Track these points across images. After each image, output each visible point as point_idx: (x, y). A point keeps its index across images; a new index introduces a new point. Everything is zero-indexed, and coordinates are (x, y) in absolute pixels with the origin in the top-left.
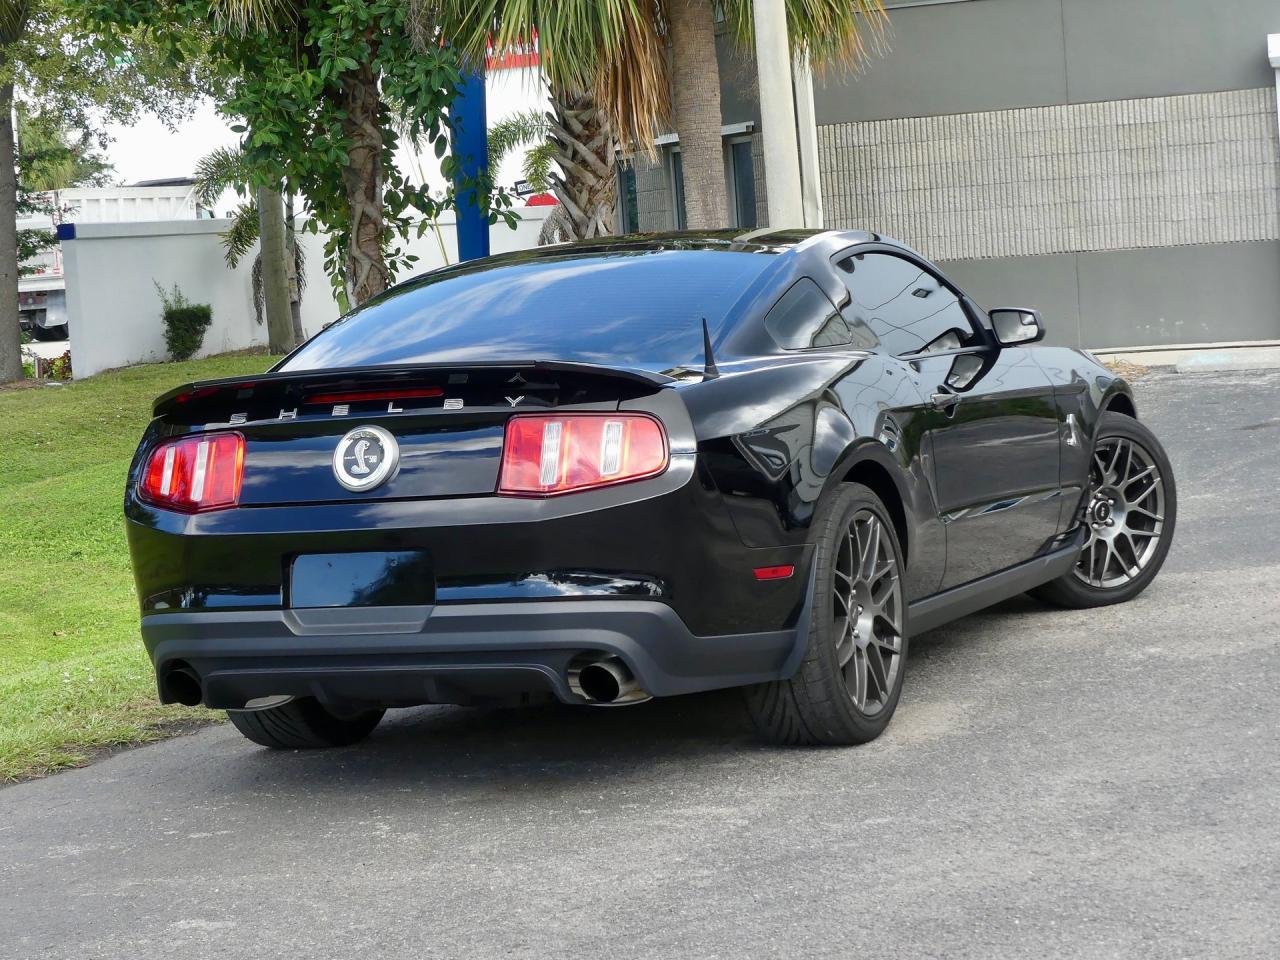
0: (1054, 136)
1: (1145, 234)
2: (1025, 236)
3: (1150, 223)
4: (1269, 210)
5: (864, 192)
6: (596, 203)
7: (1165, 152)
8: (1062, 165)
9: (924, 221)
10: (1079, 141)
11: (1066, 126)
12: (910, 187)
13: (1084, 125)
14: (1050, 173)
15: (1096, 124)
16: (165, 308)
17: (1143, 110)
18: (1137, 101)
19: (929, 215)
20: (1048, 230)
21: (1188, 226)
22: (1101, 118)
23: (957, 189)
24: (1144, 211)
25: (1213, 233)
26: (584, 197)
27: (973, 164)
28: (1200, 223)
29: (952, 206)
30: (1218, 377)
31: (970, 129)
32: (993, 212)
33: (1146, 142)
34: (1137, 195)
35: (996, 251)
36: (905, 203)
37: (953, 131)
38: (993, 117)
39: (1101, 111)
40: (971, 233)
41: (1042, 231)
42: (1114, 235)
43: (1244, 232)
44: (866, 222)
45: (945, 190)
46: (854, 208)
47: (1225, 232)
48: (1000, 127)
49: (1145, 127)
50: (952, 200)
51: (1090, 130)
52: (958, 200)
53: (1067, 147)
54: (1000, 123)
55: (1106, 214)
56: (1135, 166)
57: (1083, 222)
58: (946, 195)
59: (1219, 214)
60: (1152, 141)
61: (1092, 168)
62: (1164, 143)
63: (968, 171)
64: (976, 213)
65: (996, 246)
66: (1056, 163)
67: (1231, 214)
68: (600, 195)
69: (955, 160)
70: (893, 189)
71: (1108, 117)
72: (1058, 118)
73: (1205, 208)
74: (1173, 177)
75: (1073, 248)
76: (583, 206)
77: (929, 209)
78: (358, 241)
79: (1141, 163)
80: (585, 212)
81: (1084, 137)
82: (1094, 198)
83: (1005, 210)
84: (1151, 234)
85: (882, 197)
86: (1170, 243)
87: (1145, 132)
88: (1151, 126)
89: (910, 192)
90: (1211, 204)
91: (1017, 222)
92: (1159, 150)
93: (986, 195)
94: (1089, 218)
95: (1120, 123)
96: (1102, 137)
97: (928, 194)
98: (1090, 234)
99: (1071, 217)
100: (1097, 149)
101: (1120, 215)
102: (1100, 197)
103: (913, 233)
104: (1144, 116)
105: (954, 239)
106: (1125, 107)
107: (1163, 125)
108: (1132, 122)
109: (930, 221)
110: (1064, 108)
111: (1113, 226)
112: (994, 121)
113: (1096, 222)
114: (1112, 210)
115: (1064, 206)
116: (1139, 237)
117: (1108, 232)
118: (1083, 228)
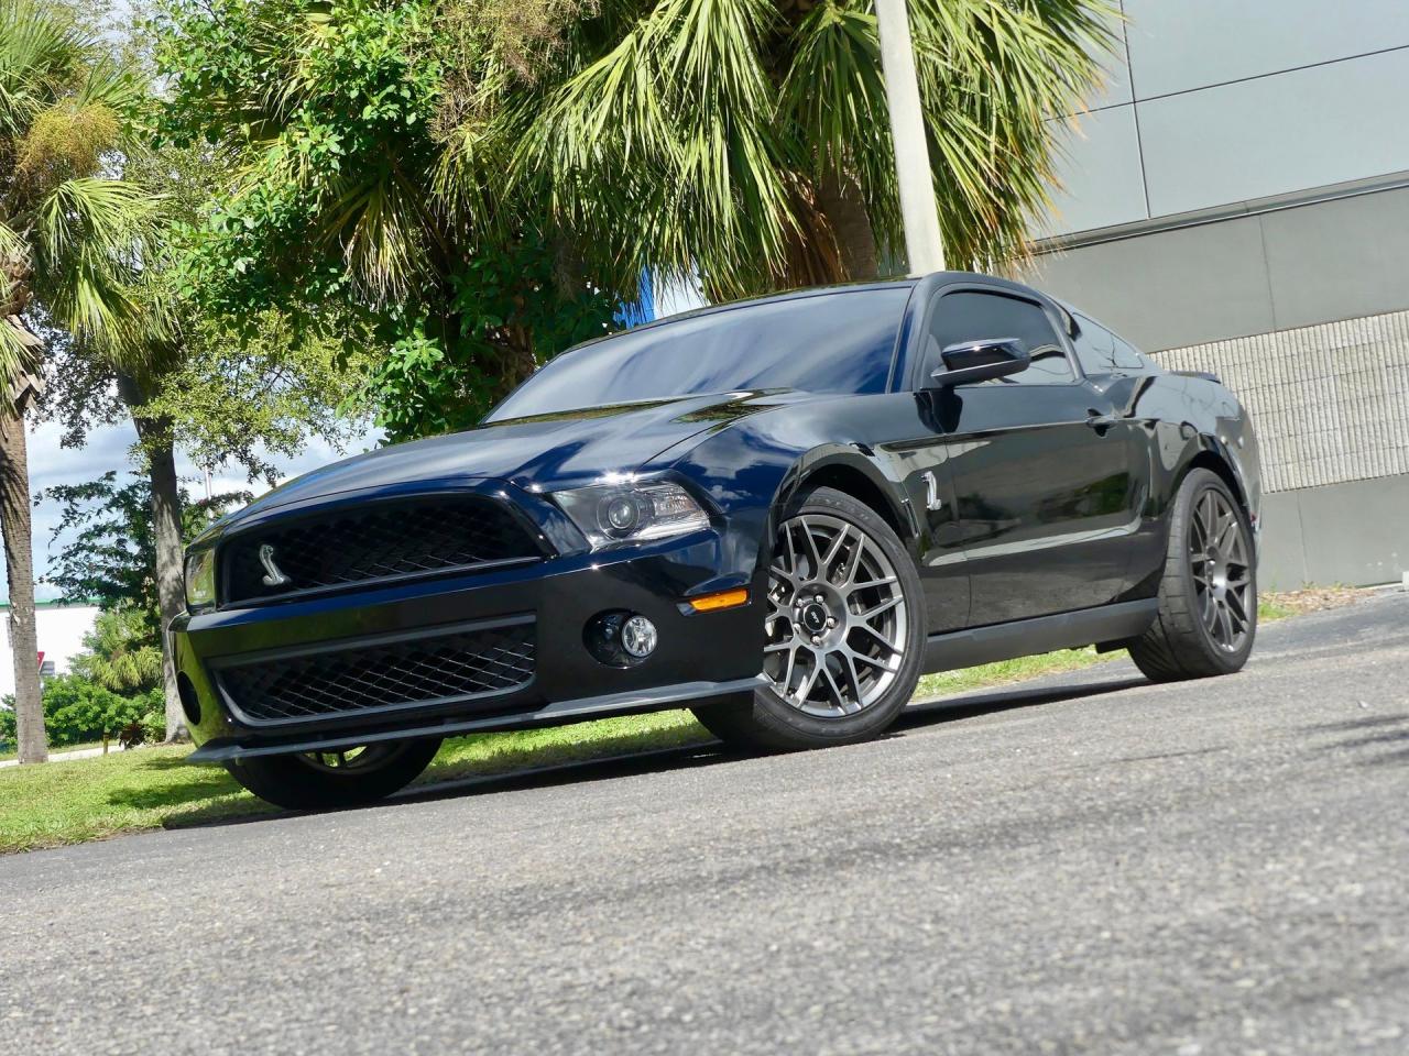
0: (1263, 367)
1: (1369, 463)
3: (1374, 452)
7: (1384, 374)
8: (1274, 396)
10: (1291, 370)
11: (1275, 355)
13: (1295, 352)
14: (1262, 406)
15: (1308, 350)
17: (1357, 331)
18: (1349, 322)
22: (1313, 343)
24: (1366, 439)
33: (1362, 366)
34: (1357, 423)
38: (1197, 351)
39: (1312, 336)
42: (1336, 468)
49: (1360, 348)
51: (1302, 357)
53: (1278, 377)
54: (1204, 357)
55: (1326, 447)
56: (1353, 392)
57: (1302, 456)
60: (1369, 364)
61: (1307, 397)
62: (1383, 365)
66: (1267, 395)
71: (1320, 342)
72: (1267, 347)
74: (1394, 400)
75: (1293, 486)
79: (1359, 388)
81: (1296, 366)
82: (1312, 430)
84: (1376, 464)
86: (1397, 471)
87: (1361, 354)
88: (1367, 348)
92: (1377, 373)
94: (1308, 451)
95: (1333, 347)
96: (1316, 364)
98: (1310, 469)
99: (1288, 451)
100: (1311, 377)
101: (1340, 445)
102: (1318, 428)
104: (1358, 337)
106: (1337, 330)
107: (1380, 347)
108: (1346, 344)
110: (1272, 336)
111: (1335, 457)
112: (1198, 356)
113: (1315, 455)
114: (1332, 441)
115: (1280, 440)
116: (1363, 468)
117: (1329, 466)
118: (1303, 463)
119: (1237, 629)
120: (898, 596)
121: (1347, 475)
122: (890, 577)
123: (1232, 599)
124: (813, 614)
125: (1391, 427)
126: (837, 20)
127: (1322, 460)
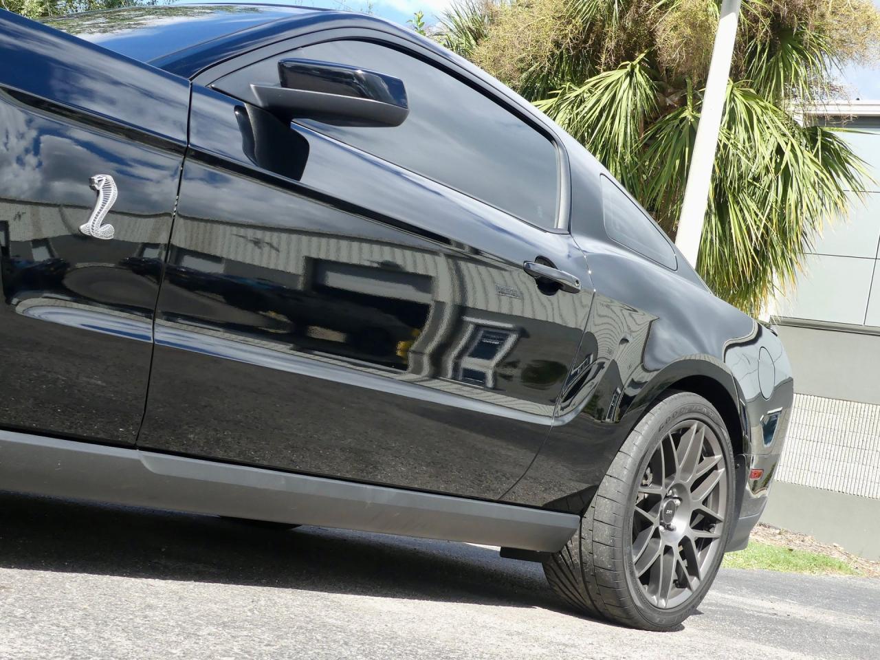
2: (869, 485)
9: (808, 459)
12: (805, 437)
19: (813, 457)
23: (834, 446)
27: (847, 433)
29: (828, 455)
31: (851, 412)
32: (853, 465)
35: (848, 489)
37: (840, 410)
38: (867, 407)
48: (870, 414)
54: (870, 412)
63: (843, 436)
64: (841, 463)
69: (837, 428)
70: (795, 436)
77: (813, 454)
83: (860, 465)
91: (866, 475)
93: (851, 454)
97: (815, 444)
105: (824, 476)
109: (812, 460)
112: (866, 410)
119: (682, 583)
123: (688, 548)
126: (690, 117)
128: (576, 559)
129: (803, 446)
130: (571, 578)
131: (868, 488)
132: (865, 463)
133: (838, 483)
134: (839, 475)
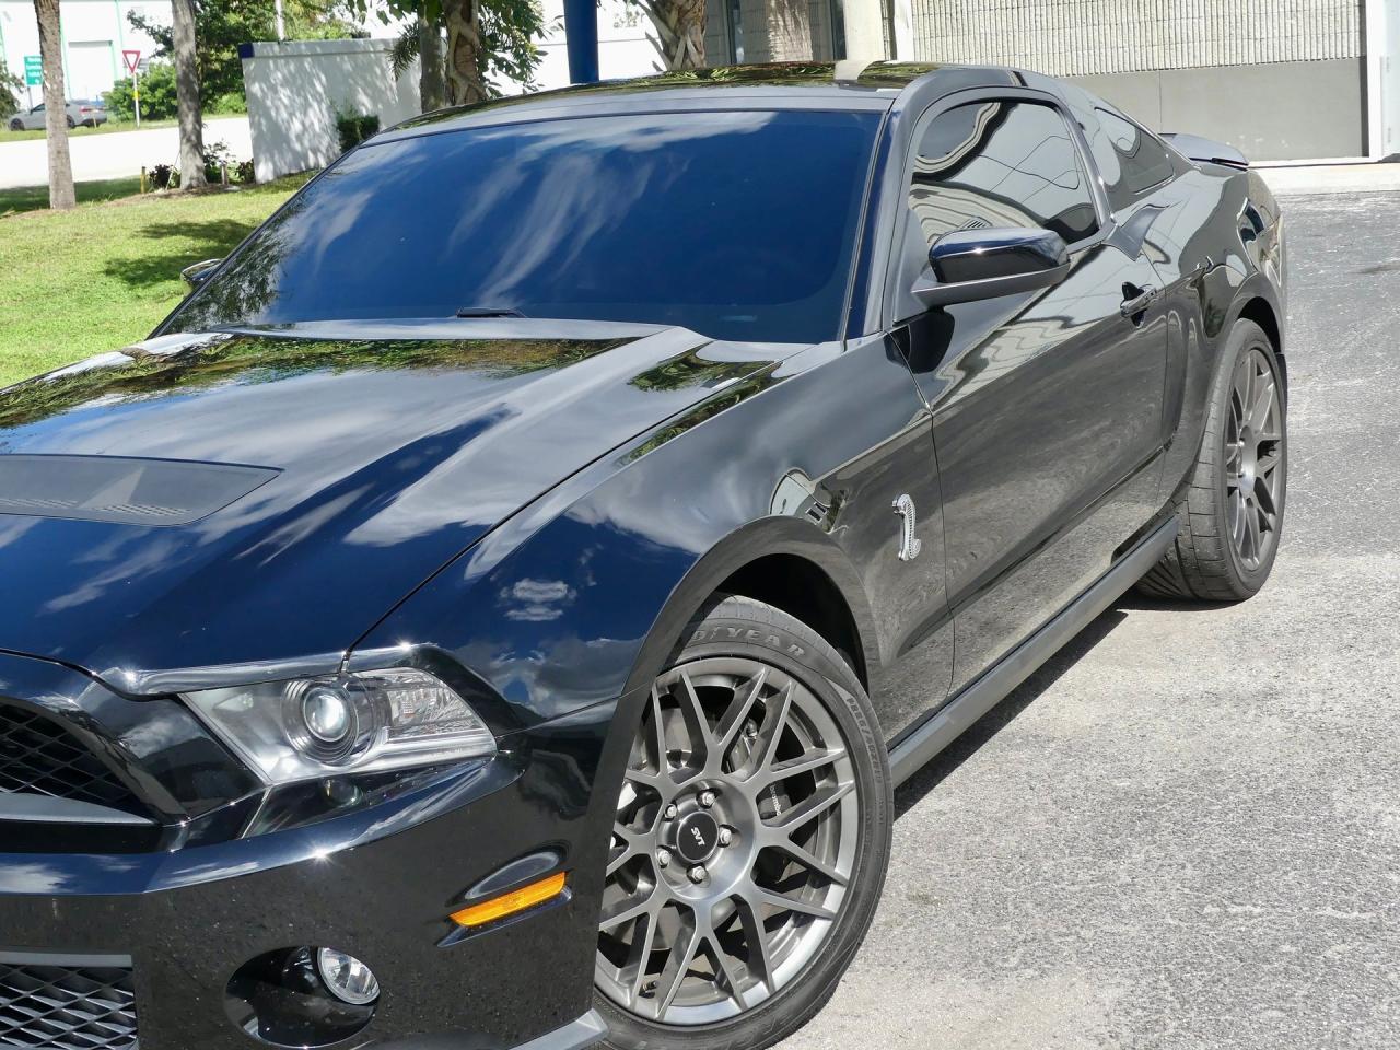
1: (1228, 51)
2: (1109, 54)
3: (1233, 42)
4: (1352, 28)
5: (954, 10)
6: (686, 23)
9: (1011, 39)
16: (337, 118)
19: (1016, 34)
20: (1132, 48)
21: (1270, 43)
23: (1044, 8)
24: (1227, 30)
25: (1295, 50)
26: (673, 17)
28: (1282, 41)
29: (1039, 24)
30: (1310, 201)
32: (1079, 30)
34: (1221, 14)
36: (993, 21)
40: (1056, 51)
41: (1126, 49)
42: (1197, 53)
43: (1327, 50)
44: (955, 39)
45: (1032, 8)
46: (944, 26)
47: (1308, 50)
50: (1038, 18)
52: (1044, 19)
55: (1190, 32)
57: (1167, 40)
58: (1033, 14)
59: (1301, 32)
64: (1062, 31)
65: (1080, 65)
67: (1314, 32)
68: (690, 15)
70: (982, 8)
73: (1288, 26)
75: (1156, 66)
76: (673, 27)
77: (1016, 27)
78: (455, 62)
80: (675, 32)
82: (1178, 16)
83: (1090, 28)
84: (1234, 52)
85: (971, 16)
86: (1252, 61)
89: (998, 11)
90: (1294, 22)
91: (1102, 40)
93: (1072, 13)
94: (1173, 36)
97: (1015, 11)
98: (1173, 52)
99: (1155, 35)
101: (1203, 33)
102: (1184, 16)
103: (1000, 51)
105: (1040, 57)
109: (1017, 39)
111: (1197, 43)
113: (1179, 40)
114: (1196, 29)
115: (1149, 24)
116: (1221, 55)
117: (1191, 50)
118: (1167, 46)
119: (1264, 526)
120: (846, 781)
121: (1207, 59)
122: (835, 750)
123: (1260, 489)
124: (696, 831)
125: (1251, 20)
127: (1185, 45)
128: (1173, 557)
129: (999, 19)
130: (1167, 576)
131: (1109, 58)
132: (1096, 22)
133: (1063, 63)
134: (1062, 51)
